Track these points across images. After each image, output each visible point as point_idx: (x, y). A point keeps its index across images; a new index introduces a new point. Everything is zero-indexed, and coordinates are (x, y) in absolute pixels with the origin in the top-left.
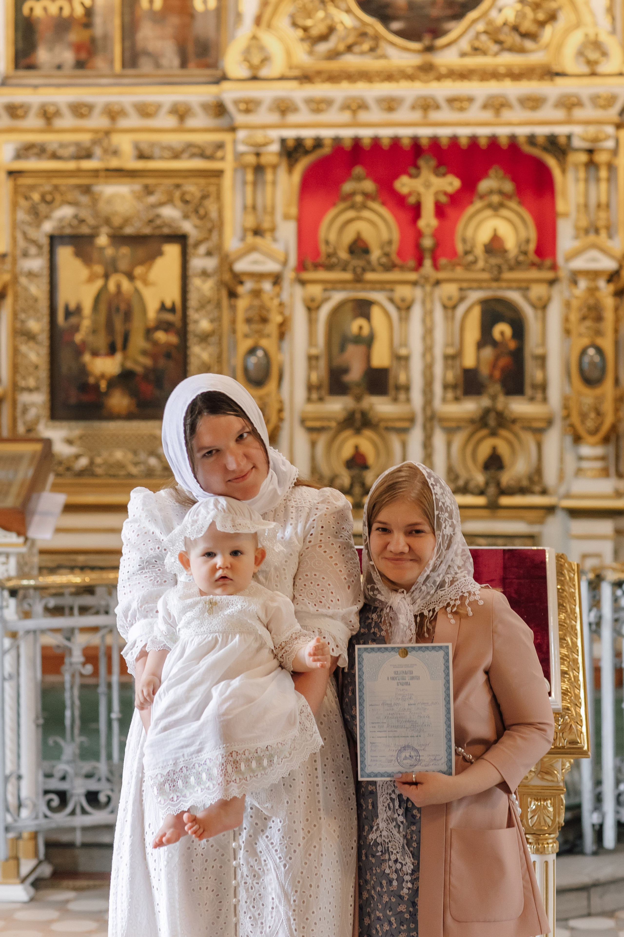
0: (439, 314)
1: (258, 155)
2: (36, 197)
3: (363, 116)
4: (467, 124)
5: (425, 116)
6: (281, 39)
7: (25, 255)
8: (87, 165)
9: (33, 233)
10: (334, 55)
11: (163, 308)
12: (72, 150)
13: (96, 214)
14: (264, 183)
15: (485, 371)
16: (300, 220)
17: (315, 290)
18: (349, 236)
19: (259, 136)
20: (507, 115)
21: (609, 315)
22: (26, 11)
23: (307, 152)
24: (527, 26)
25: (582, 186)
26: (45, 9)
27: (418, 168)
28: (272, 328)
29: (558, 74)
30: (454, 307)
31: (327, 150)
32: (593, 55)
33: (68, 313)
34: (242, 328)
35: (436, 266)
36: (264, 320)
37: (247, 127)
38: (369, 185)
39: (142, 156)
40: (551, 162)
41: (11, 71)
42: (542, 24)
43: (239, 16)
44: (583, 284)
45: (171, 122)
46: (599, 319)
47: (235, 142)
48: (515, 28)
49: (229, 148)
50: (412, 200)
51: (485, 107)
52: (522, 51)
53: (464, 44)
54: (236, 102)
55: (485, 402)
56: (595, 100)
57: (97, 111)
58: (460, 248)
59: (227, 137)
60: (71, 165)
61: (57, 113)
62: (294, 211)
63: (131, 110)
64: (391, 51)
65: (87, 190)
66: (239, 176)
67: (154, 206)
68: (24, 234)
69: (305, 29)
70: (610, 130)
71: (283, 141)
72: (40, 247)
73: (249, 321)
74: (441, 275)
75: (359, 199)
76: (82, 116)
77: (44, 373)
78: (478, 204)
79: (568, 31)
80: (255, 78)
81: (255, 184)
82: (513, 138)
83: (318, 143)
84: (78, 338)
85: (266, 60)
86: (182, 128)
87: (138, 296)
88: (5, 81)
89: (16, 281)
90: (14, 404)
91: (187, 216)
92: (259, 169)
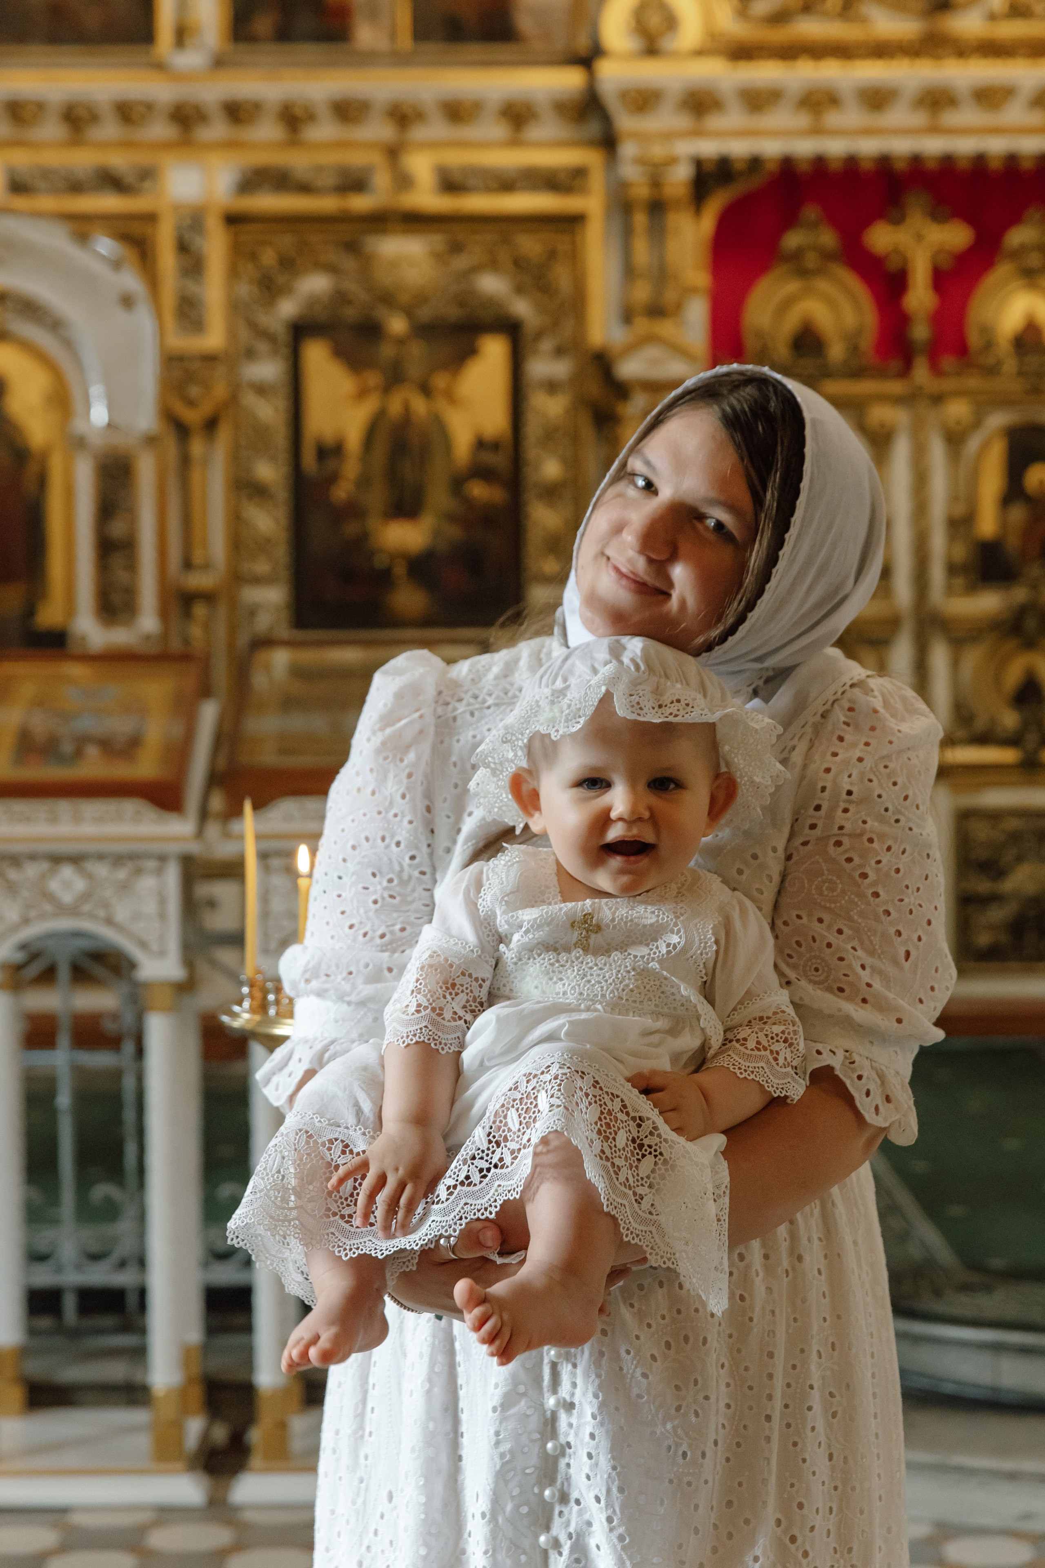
0: (937, 451)
1: (656, 183)
2: (269, 258)
3: (833, 119)
4: (1005, 134)
5: (936, 120)
7: (250, 354)
8: (360, 203)
9: (262, 319)
10: (782, 18)
11: (481, 444)
12: (332, 177)
14: (665, 231)
15: (1013, 543)
16: (715, 298)
18: (790, 324)
19: (658, 151)
23: (732, 180)
27: (905, 210)
30: (964, 438)
31: (764, 179)
33: (323, 452)
35: (935, 369)
37: (637, 137)
38: (828, 238)
39: (448, 188)
41: (228, 49)
45: (498, 131)
47: (612, 163)
49: (599, 174)
50: (895, 262)
51: (1034, 103)
54: (622, 95)
55: (1020, 594)
57: (376, 113)
58: (974, 339)
59: (597, 156)
60: (331, 204)
61: (311, 117)
62: (703, 279)
63: (433, 111)
66: (618, 222)
67: (464, 274)
68: (250, 319)
71: (698, 160)
72: (276, 342)
75: (811, 259)
76: (352, 121)
77: (282, 552)
78: (1002, 270)
80: (651, 52)
81: (647, 233)
83: (755, 163)
84: (342, 492)
85: (671, 22)
86: (515, 142)
87: (439, 424)
88: (219, 63)
89: (233, 399)
90: (234, 603)
91: (520, 290)
92: (655, 208)
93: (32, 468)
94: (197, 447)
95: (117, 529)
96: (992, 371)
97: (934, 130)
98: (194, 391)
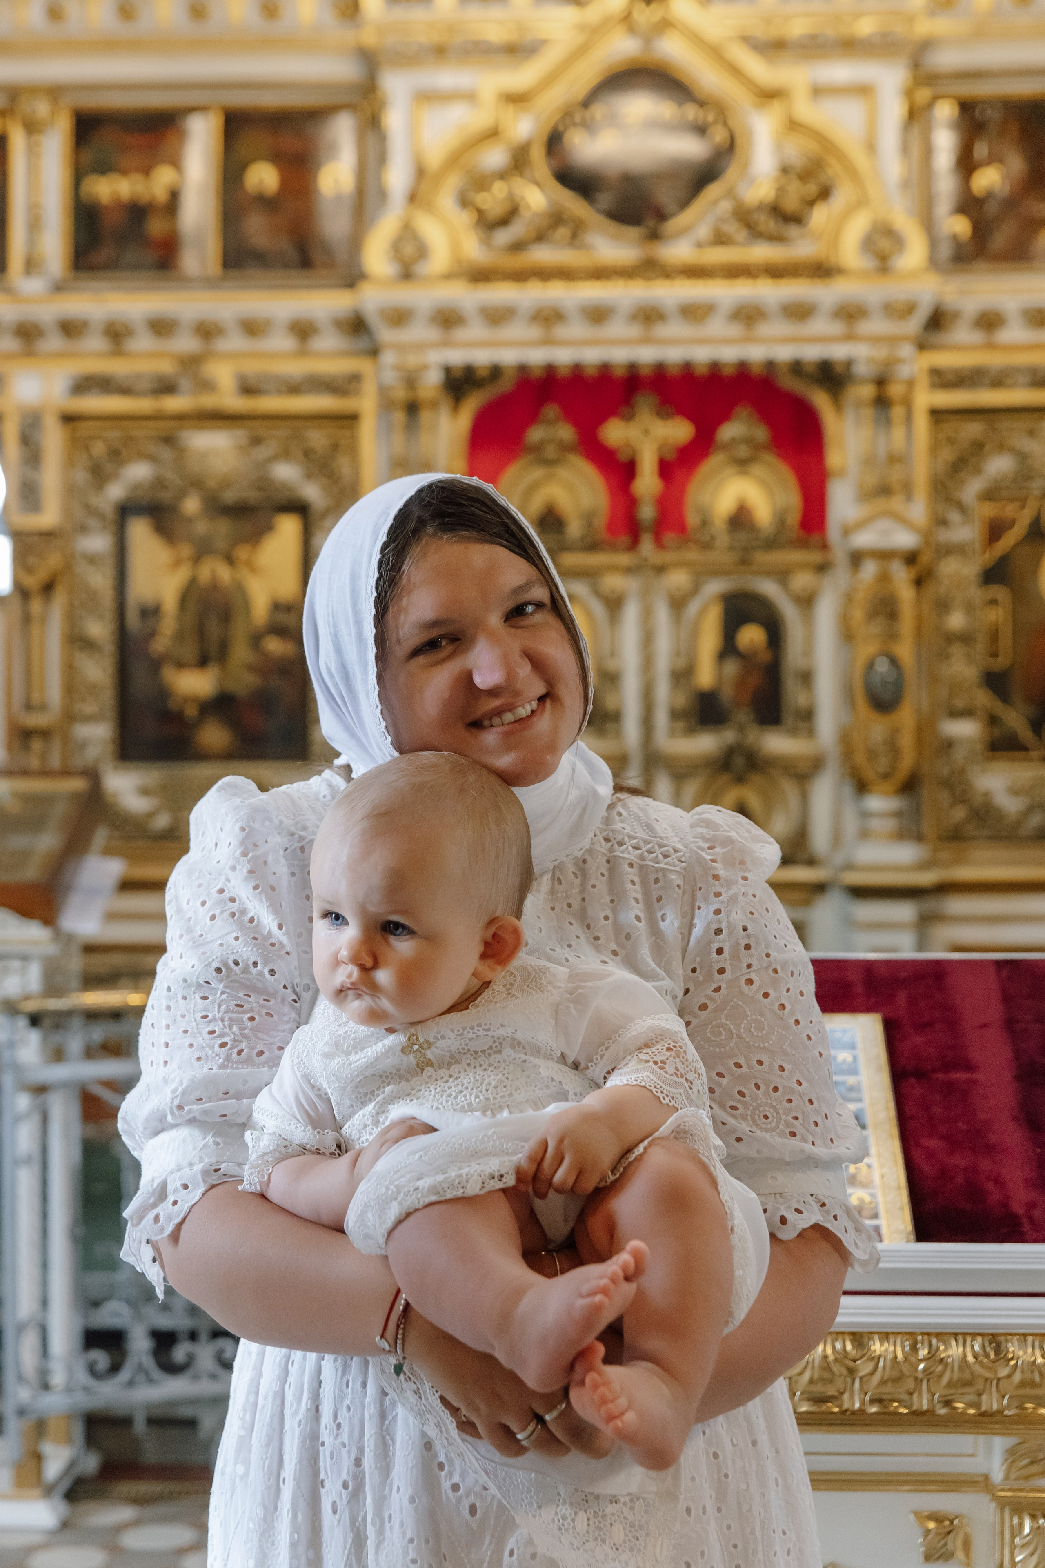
0: (661, 614)
1: (411, 387)
2: (99, 448)
3: (561, 331)
4: (705, 343)
5: (648, 332)
6: (445, 224)
7: (83, 529)
8: (169, 403)
9: (95, 500)
11: (276, 605)
12: (149, 381)
13: (184, 474)
14: (421, 426)
15: (727, 693)
18: (537, 504)
19: (412, 360)
20: (763, 330)
21: (906, 612)
22: (89, 192)
23: (480, 386)
24: (791, 204)
25: (866, 431)
26: (113, 189)
27: (634, 407)
29: (834, 273)
30: (684, 602)
31: (506, 385)
32: (887, 244)
33: (143, 613)
35: (658, 544)
37: (397, 347)
38: (566, 432)
39: (248, 389)
40: (821, 400)
41: (68, 275)
42: (811, 203)
43: (383, 195)
44: (870, 569)
45: (289, 343)
46: (892, 616)
47: (377, 371)
48: (775, 209)
49: (369, 380)
50: (625, 453)
51: (731, 317)
52: (782, 239)
53: (703, 231)
54: (378, 313)
55: (729, 736)
56: (887, 307)
57: (183, 329)
58: (692, 519)
59: (365, 365)
60: (148, 404)
61: (130, 331)
63: (232, 326)
64: (597, 240)
65: (169, 440)
66: (383, 420)
67: (262, 462)
68: (83, 500)
69: (479, 210)
70: (909, 351)
71: (447, 367)
72: (104, 519)
74: (665, 557)
75: (552, 450)
76: (164, 336)
77: (108, 697)
78: (717, 459)
79: (847, 214)
80: (407, 277)
81: (406, 428)
82: (770, 365)
83: (496, 371)
84: (156, 647)
85: (422, 252)
86: (303, 352)
87: (240, 588)
88: (59, 288)
89: (68, 567)
90: (66, 739)
91: (309, 476)
92: (412, 408)
94: (38, 609)
96: (707, 546)
97: (646, 340)
98: (32, 561)
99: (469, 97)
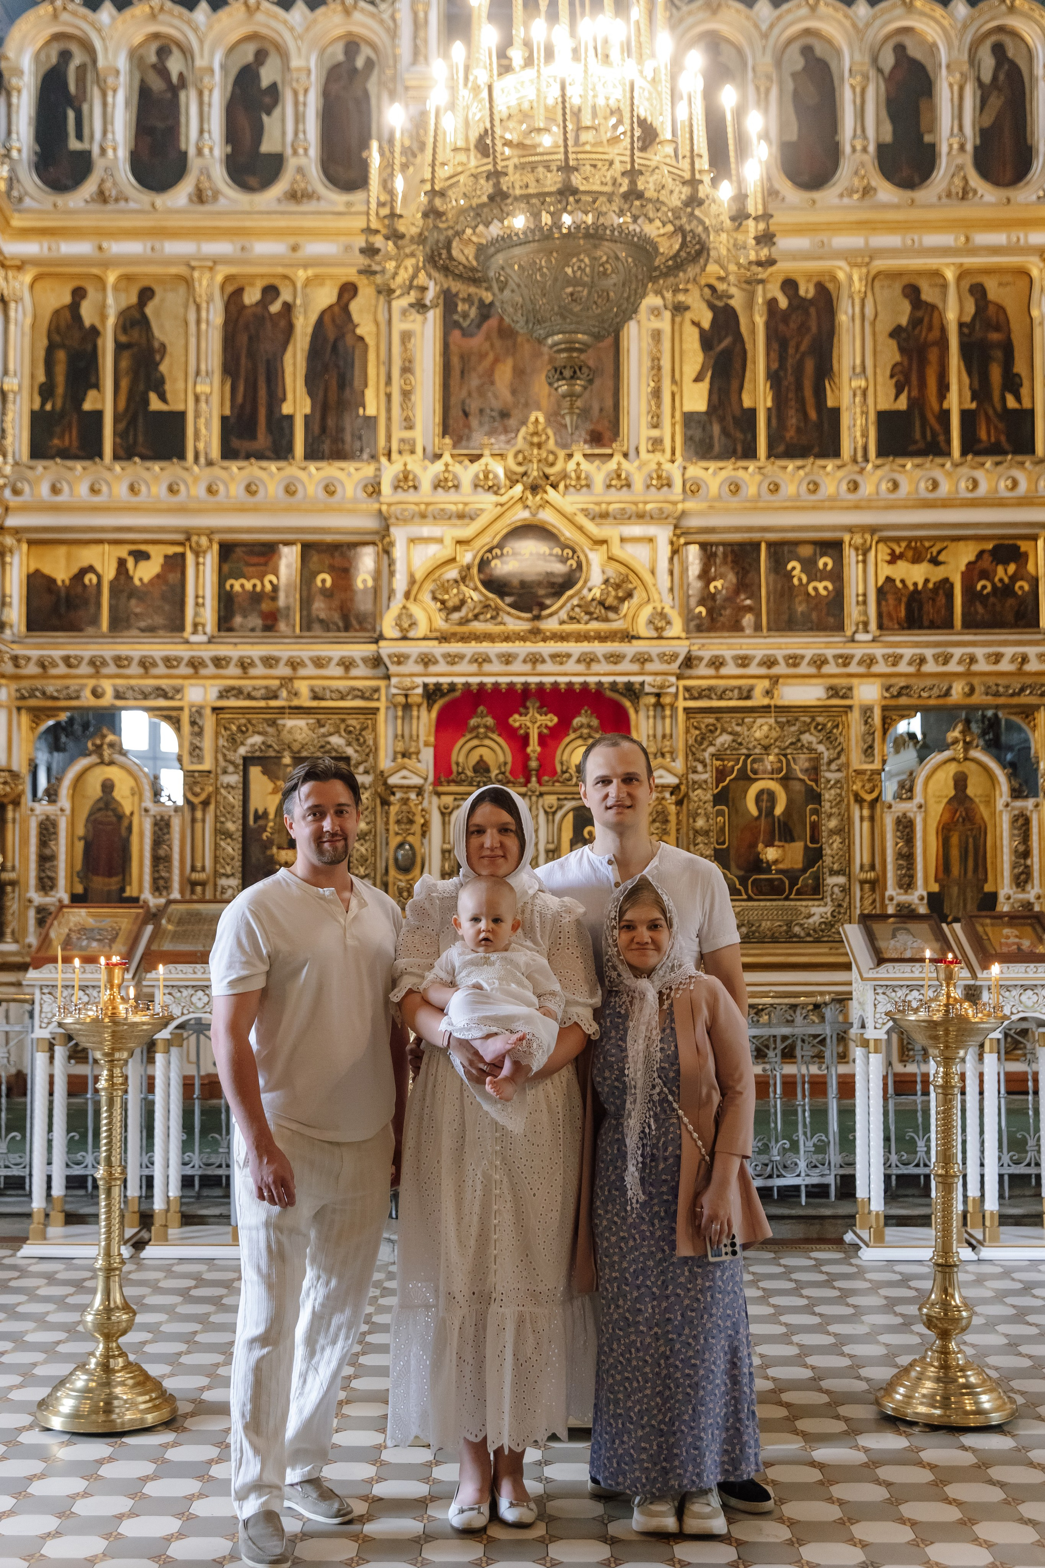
0: (542, 817)
1: (406, 696)
2: (234, 728)
3: (487, 667)
4: (565, 674)
5: (534, 668)
6: (425, 609)
7: (225, 772)
8: (273, 703)
9: (231, 756)
10: (464, 622)
12: (263, 691)
13: (281, 742)
14: (411, 718)
16: (436, 748)
17: (448, 800)
18: (474, 758)
19: (407, 682)
20: (595, 667)
21: (673, 819)
22: (228, 587)
23: (443, 695)
24: (610, 601)
25: (651, 721)
26: (242, 586)
27: (527, 708)
28: (416, 828)
29: (633, 637)
30: (554, 813)
31: (458, 694)
32: (662, 624)
33: (257, 817)
34: (393, 827)
35: (539, 782)
36: (411, 822)
37: (398, 675)
38: (490, 721)
39: (316, 697)
40: (627, 704)
41: (216, 633)
42: (622, 600)
43: (391, 593)
45: (339, 671)
46: (666, 821)
47: (388, 687)
48: (602, 603)
49: (383, 691)
50: (522, 732)
51: (579, 661)
52: (607, 620)
53: (563, 615)
54: (390, 656)
56: (662, 656)
57: (282, 663)
58: (558, 768)
59: (382, 684)
60: (262, 704)
61: (252, 664)
62: (432, 739)
63: (308, 662)
64: (507, 619)
65: (273, 723)
66: (391, 713)
67: (324, 736)
68: (224, 755)
69: (443, 602)
70: (673, 679)
71: (425, 685)
72: (236, 766)
73: (398, 822)
74: (544, 789)
75: (482, 730)
76: (271, 667)
77: (238, 864)
78: (572, 736)
79: (640, 606)
80: (404, 638)
81: (403, 718)
82: (600, 684)
83: (452, 687)
84: (264, 836)
85: (413, 624)
86: (347, 676)
88: (213, 640)
89: (216, 792)
90: (215, 885)
91: (349, 743)
92: (407, 707)
93: (125, 823)
94: (199, 814)
95: (161, 853)
97: (533, 673)
98: (197, 789)
99: (440, 541)
